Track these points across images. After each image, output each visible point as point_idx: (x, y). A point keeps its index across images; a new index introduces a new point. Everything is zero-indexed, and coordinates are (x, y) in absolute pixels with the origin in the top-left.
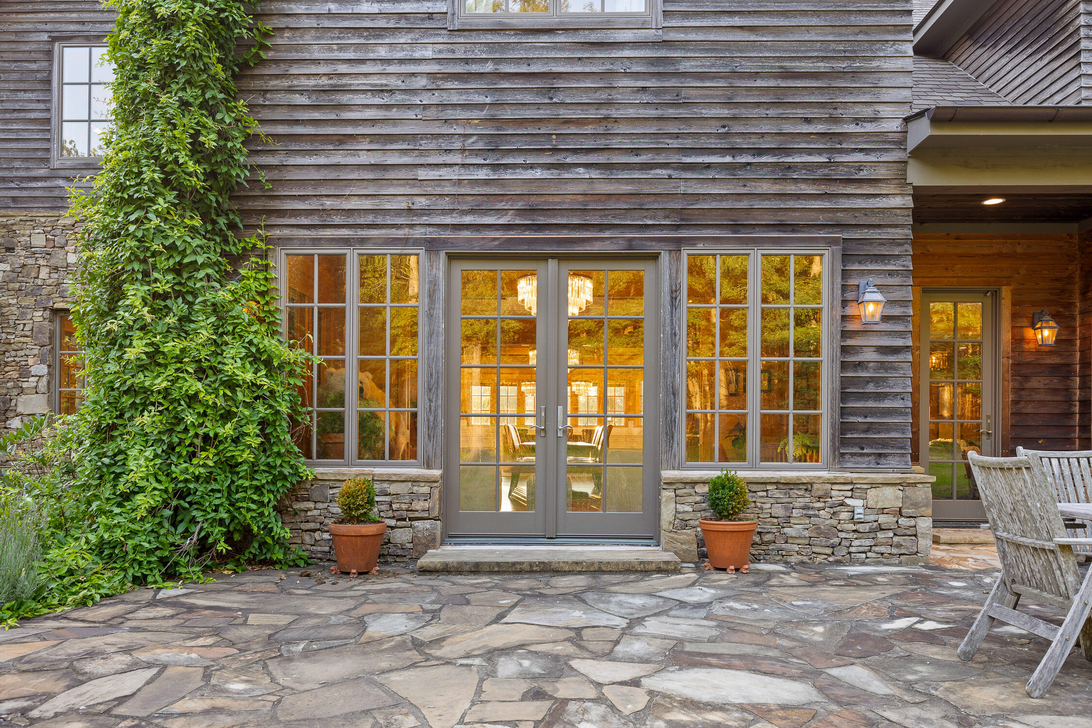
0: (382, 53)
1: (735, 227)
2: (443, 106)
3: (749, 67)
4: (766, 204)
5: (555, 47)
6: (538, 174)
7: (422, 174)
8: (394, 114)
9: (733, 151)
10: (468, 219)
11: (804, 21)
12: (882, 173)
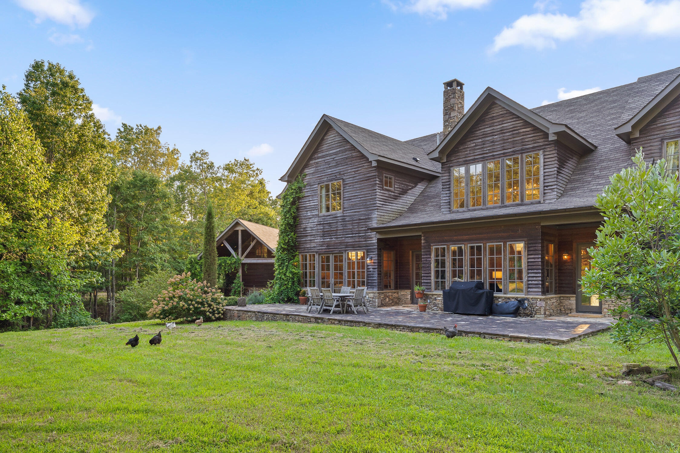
0: (311, 221)
1: (353, 247)
2: (318, 229)
3: (355, 219)
4: (357, 243)
5: (330, 218)
6: (328, 240)
7: (316, 241)
8: (312, 231)
9: (353, 234)
10: (321, 248)
11: (362, 210)
12: (373, 236)
